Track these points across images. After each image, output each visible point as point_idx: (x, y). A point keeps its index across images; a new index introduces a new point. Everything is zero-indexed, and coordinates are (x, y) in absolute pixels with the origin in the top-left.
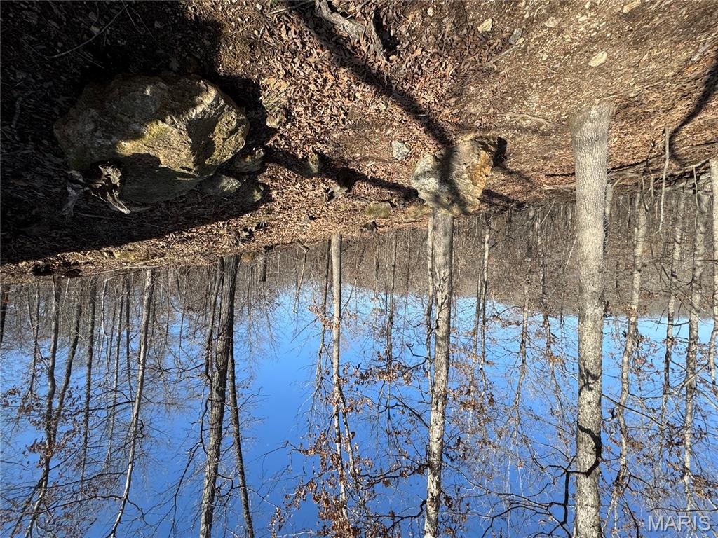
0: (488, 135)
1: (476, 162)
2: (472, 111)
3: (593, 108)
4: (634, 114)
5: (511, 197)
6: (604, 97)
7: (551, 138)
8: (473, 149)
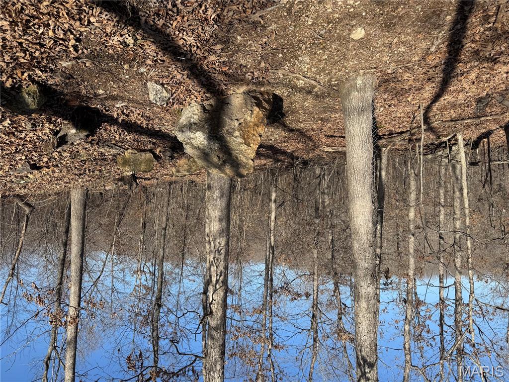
0: (262, 89)
1: (249, 119)
2: (242, 62)
3: (359, 78)
4: (394, 89)
5: (296, 154)
6: (367, 69)
7: (325, 101)
8: (246, 104)
